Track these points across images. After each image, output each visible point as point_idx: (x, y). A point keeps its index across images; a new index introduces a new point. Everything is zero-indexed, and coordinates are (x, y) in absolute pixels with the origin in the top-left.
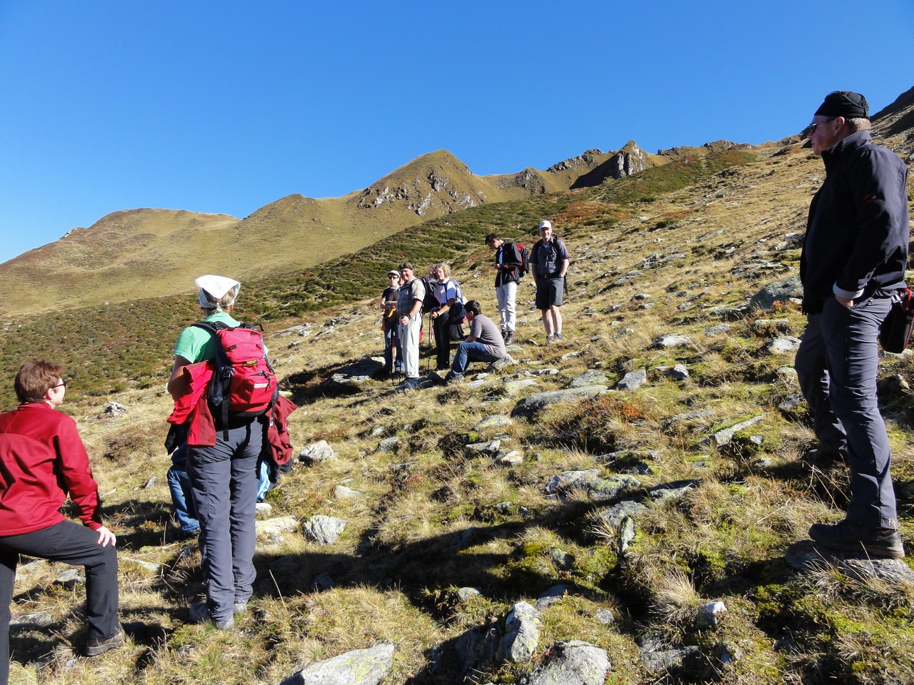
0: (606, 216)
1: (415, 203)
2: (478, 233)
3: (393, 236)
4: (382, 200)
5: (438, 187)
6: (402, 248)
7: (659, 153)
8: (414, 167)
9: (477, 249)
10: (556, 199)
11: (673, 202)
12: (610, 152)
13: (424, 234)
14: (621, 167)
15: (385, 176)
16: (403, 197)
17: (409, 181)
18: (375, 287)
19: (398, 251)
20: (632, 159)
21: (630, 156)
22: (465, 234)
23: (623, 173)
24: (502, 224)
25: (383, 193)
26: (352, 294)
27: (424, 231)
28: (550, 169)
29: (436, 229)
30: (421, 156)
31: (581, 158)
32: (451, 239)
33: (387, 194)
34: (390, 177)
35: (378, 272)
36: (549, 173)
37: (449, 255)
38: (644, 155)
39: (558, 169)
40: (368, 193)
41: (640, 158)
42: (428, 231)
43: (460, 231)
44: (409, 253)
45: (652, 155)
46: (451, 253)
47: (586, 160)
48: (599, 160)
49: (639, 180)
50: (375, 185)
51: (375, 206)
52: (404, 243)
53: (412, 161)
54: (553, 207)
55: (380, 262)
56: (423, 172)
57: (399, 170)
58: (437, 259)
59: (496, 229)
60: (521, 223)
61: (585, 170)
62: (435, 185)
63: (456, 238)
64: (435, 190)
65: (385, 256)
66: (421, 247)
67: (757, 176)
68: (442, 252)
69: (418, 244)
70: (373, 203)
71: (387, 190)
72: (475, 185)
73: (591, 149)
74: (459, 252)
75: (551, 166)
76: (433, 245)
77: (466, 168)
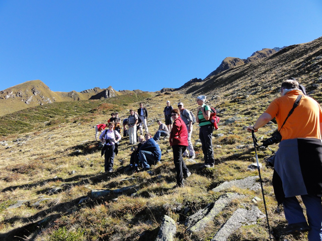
0: (116, 109)
1: (25, 99)
2: (59, 112)
3: (22, 110)
4: (9, 96)
5: (36, 94)
6: (26, 115)
7: (119, 91)
8: (26, 85)
9: (59, 118)
10: (88, 102)
11: (134, 106)
12: (103, 89)
13: (36, 111)
14: (107, 94)
15: (11, 87)
16: (20, 96)
17: (23, 90)
18: (13, 131)
19: (24, 116)
20: (111, 92)
21: (110, 91)
22: (54, 112)
23: (108, 96)
24: (69, 109)
25: (10, 94)
26: (2, 133)
27: (36, 110)
28: (81, 92)
29: (41, 109)
30: (29, 81)
31: (93, 90)
32: (48, 113)
33: (12, 94)
34: (14, 87)
35: (15, 124)
36: (81, 93)
37: (47, 119)
38: (114, 91)
39: (84, 92)
40: (3, 93)
41: (113, 92)
42: (38, 110)
43: (52, 111)
44: (29, 118)
45: (117, 91)
46: (48, 119)
47: (95, 90)
48: (99, 91)
49: (117, 99)
50: (6, 90)
51: (6, 98)
52: (27, 114)
53: (24, 83)
54: (88, 105)
55: (16, 120)
56: (30, 87)
57: (18, 85)
58: (42, 121)
59: (66, 111)
60: (76, 109)
61: (94, 94)
62: (35, 93)
63: (50, 113)
64: (35, 95)
65: (18, 118)
66: (35, 115)
67: (158, 101)
68: (44, 118)
69: (33, 114)
70: (5, 97)
71: (12, 93)
72: (52, 95)
73: (97, 87)
74: (52, 118)
75: (82, 91)
76: (40, 115)
77: (48, 88)
